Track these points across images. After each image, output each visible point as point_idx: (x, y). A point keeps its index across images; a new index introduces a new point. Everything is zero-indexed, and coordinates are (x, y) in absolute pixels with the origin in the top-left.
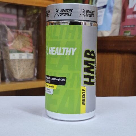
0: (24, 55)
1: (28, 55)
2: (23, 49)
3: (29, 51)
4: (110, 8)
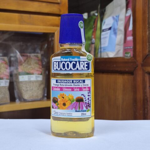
0: (33, 77)
1: (36, 77)
2: (32, 71)
3: (37, 73)
4: (115, 30)
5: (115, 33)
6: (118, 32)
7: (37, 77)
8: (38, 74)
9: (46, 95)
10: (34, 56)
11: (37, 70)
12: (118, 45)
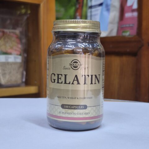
0: (11, 58)
2: (9, 51)
4: (107, 6)
5: (108, 10)
6: (112, 9)
7: (15, 58)
8: (17, 55)
9: (24, 80)
10: (12, 32)
11: (16, 50)
12: (111, 23)
